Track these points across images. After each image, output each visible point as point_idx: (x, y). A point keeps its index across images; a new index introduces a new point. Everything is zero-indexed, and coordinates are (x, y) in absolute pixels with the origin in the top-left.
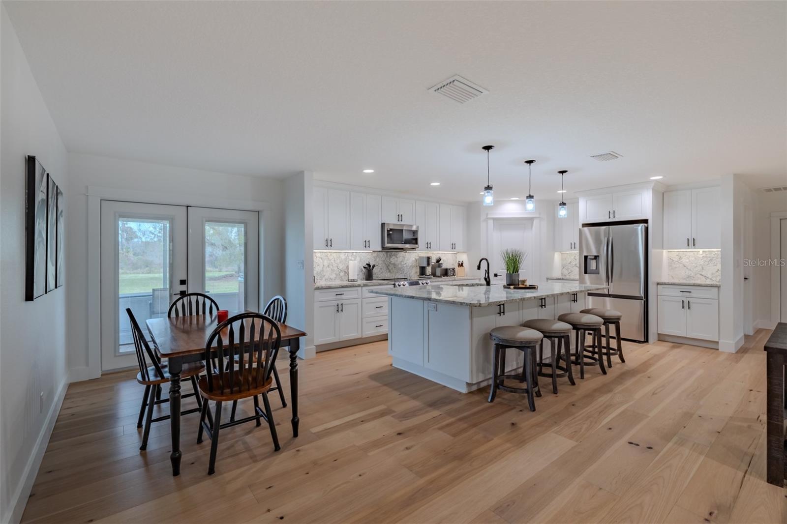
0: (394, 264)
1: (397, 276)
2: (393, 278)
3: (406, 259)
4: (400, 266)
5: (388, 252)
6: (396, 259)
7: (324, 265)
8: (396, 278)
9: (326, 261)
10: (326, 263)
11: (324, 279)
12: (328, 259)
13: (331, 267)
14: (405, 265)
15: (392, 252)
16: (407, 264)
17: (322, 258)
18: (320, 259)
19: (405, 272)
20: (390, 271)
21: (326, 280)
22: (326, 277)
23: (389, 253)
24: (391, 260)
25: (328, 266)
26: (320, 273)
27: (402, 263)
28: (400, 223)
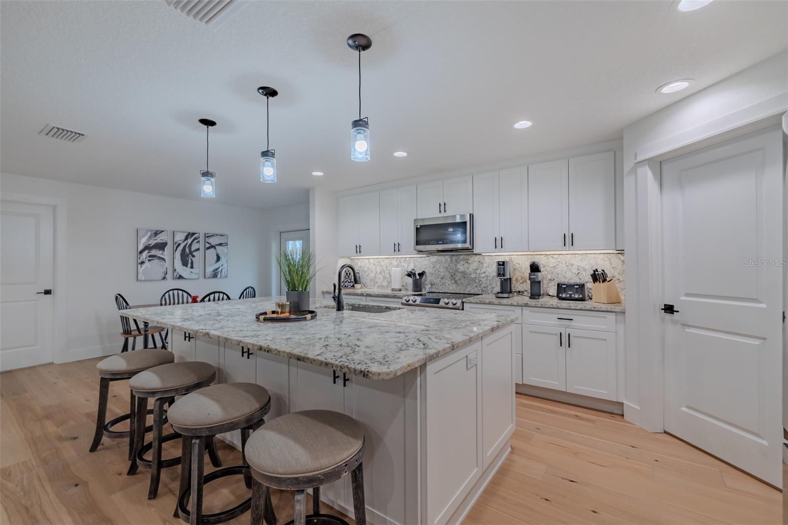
0: (464, 273)
1: (468, 289)
2: (463, 292)
3: (485, 265)
4: (473, 276)
5: (453, 255)
6: (466, 265)
7: (376, 272)
8: (466, 293)
9: (378, 268)
10: (378, 271)
11: (376, 286)
12: (380, 265)
13: (383, 273)
14: (482, 275)
15: (460, 255)
16: (487, 274)
17: (374, 265)
18: (374, 266)
19: (483, 285)
20: (456, 282)
21: (378, 286)
22: (379, 284)
23: (454, 258)
24: (458, 266)
25: (381, 273)
26: (373, 279)
27: (478, 271)
28: (443, 214)
